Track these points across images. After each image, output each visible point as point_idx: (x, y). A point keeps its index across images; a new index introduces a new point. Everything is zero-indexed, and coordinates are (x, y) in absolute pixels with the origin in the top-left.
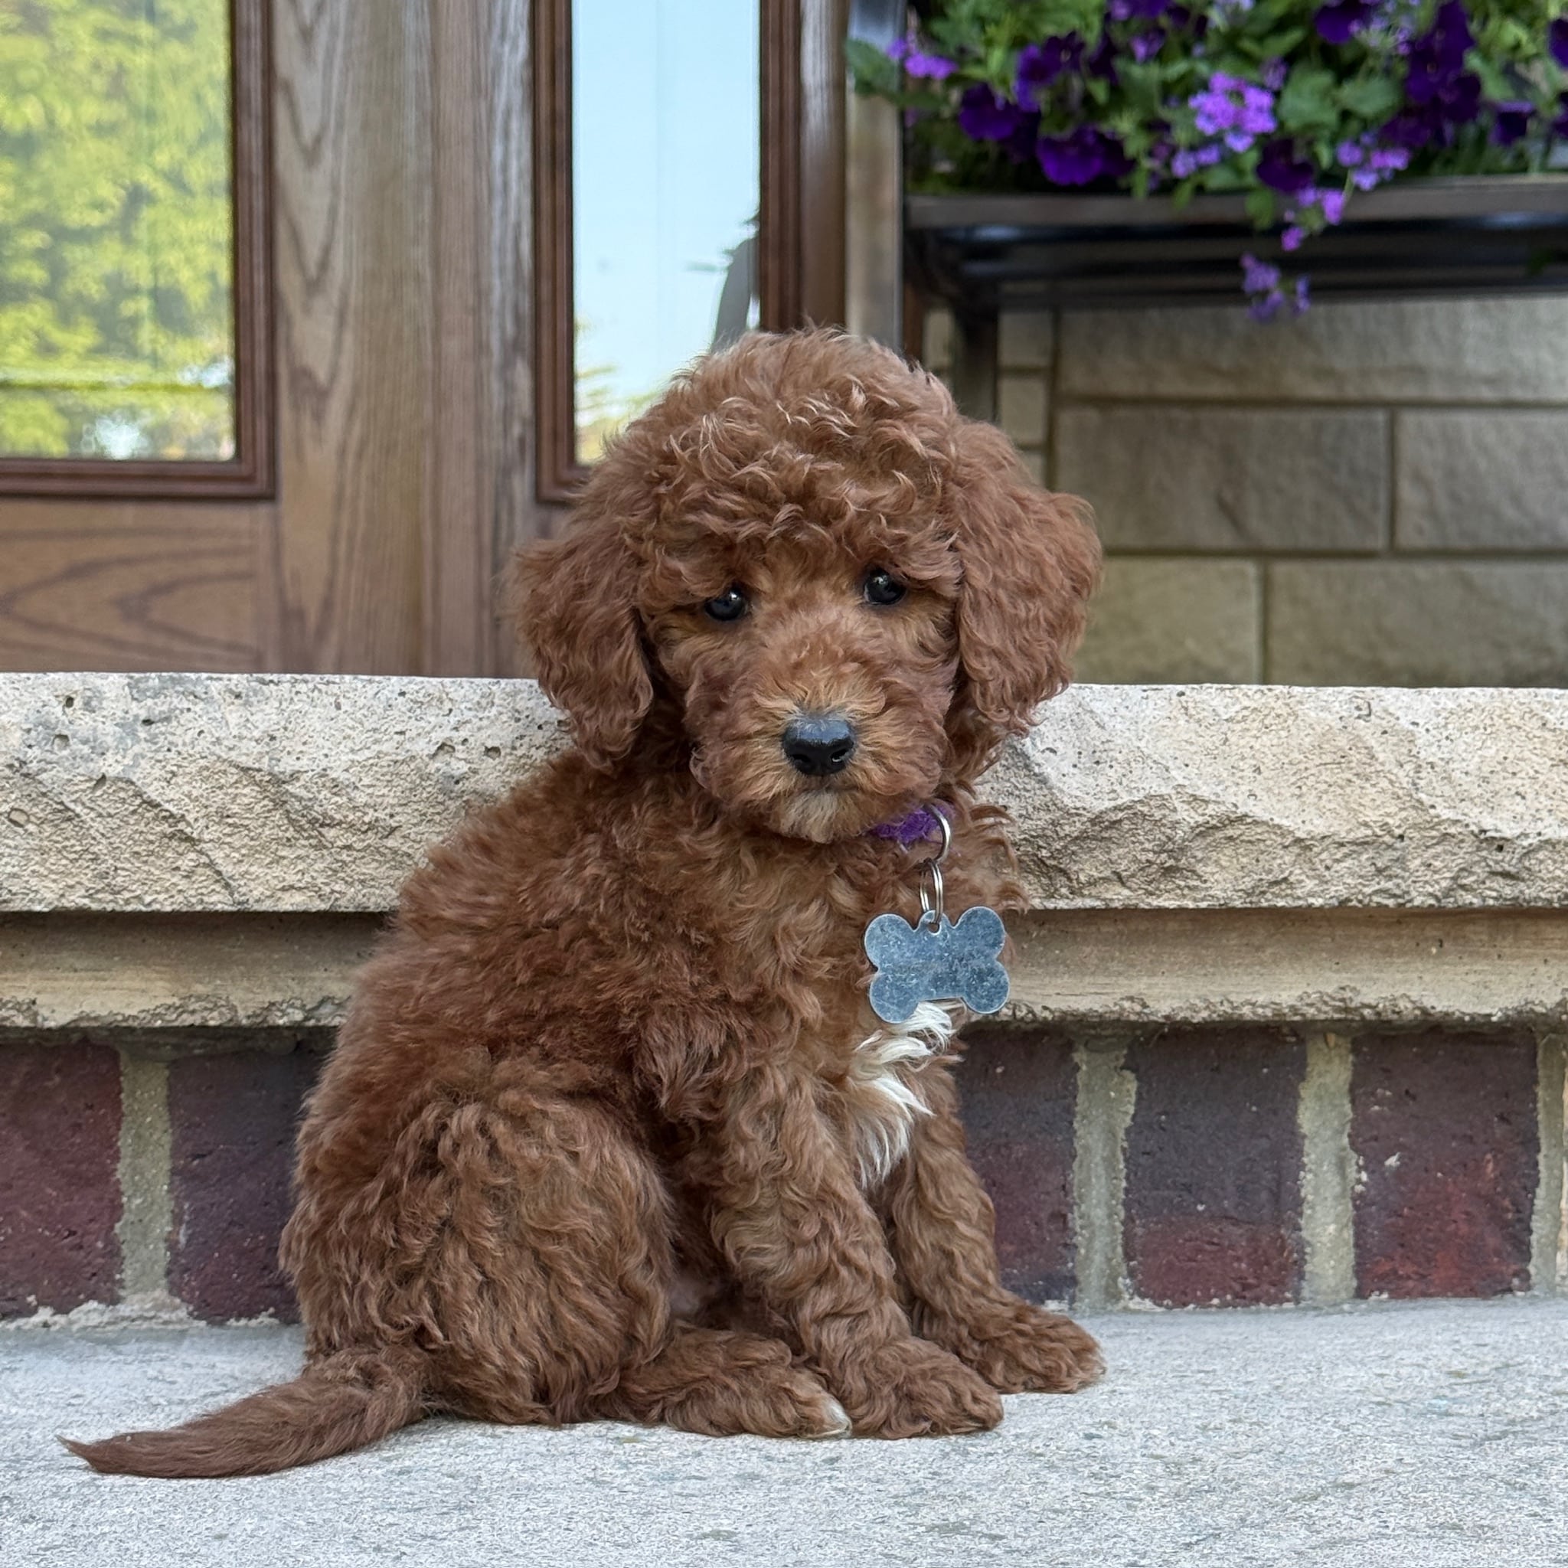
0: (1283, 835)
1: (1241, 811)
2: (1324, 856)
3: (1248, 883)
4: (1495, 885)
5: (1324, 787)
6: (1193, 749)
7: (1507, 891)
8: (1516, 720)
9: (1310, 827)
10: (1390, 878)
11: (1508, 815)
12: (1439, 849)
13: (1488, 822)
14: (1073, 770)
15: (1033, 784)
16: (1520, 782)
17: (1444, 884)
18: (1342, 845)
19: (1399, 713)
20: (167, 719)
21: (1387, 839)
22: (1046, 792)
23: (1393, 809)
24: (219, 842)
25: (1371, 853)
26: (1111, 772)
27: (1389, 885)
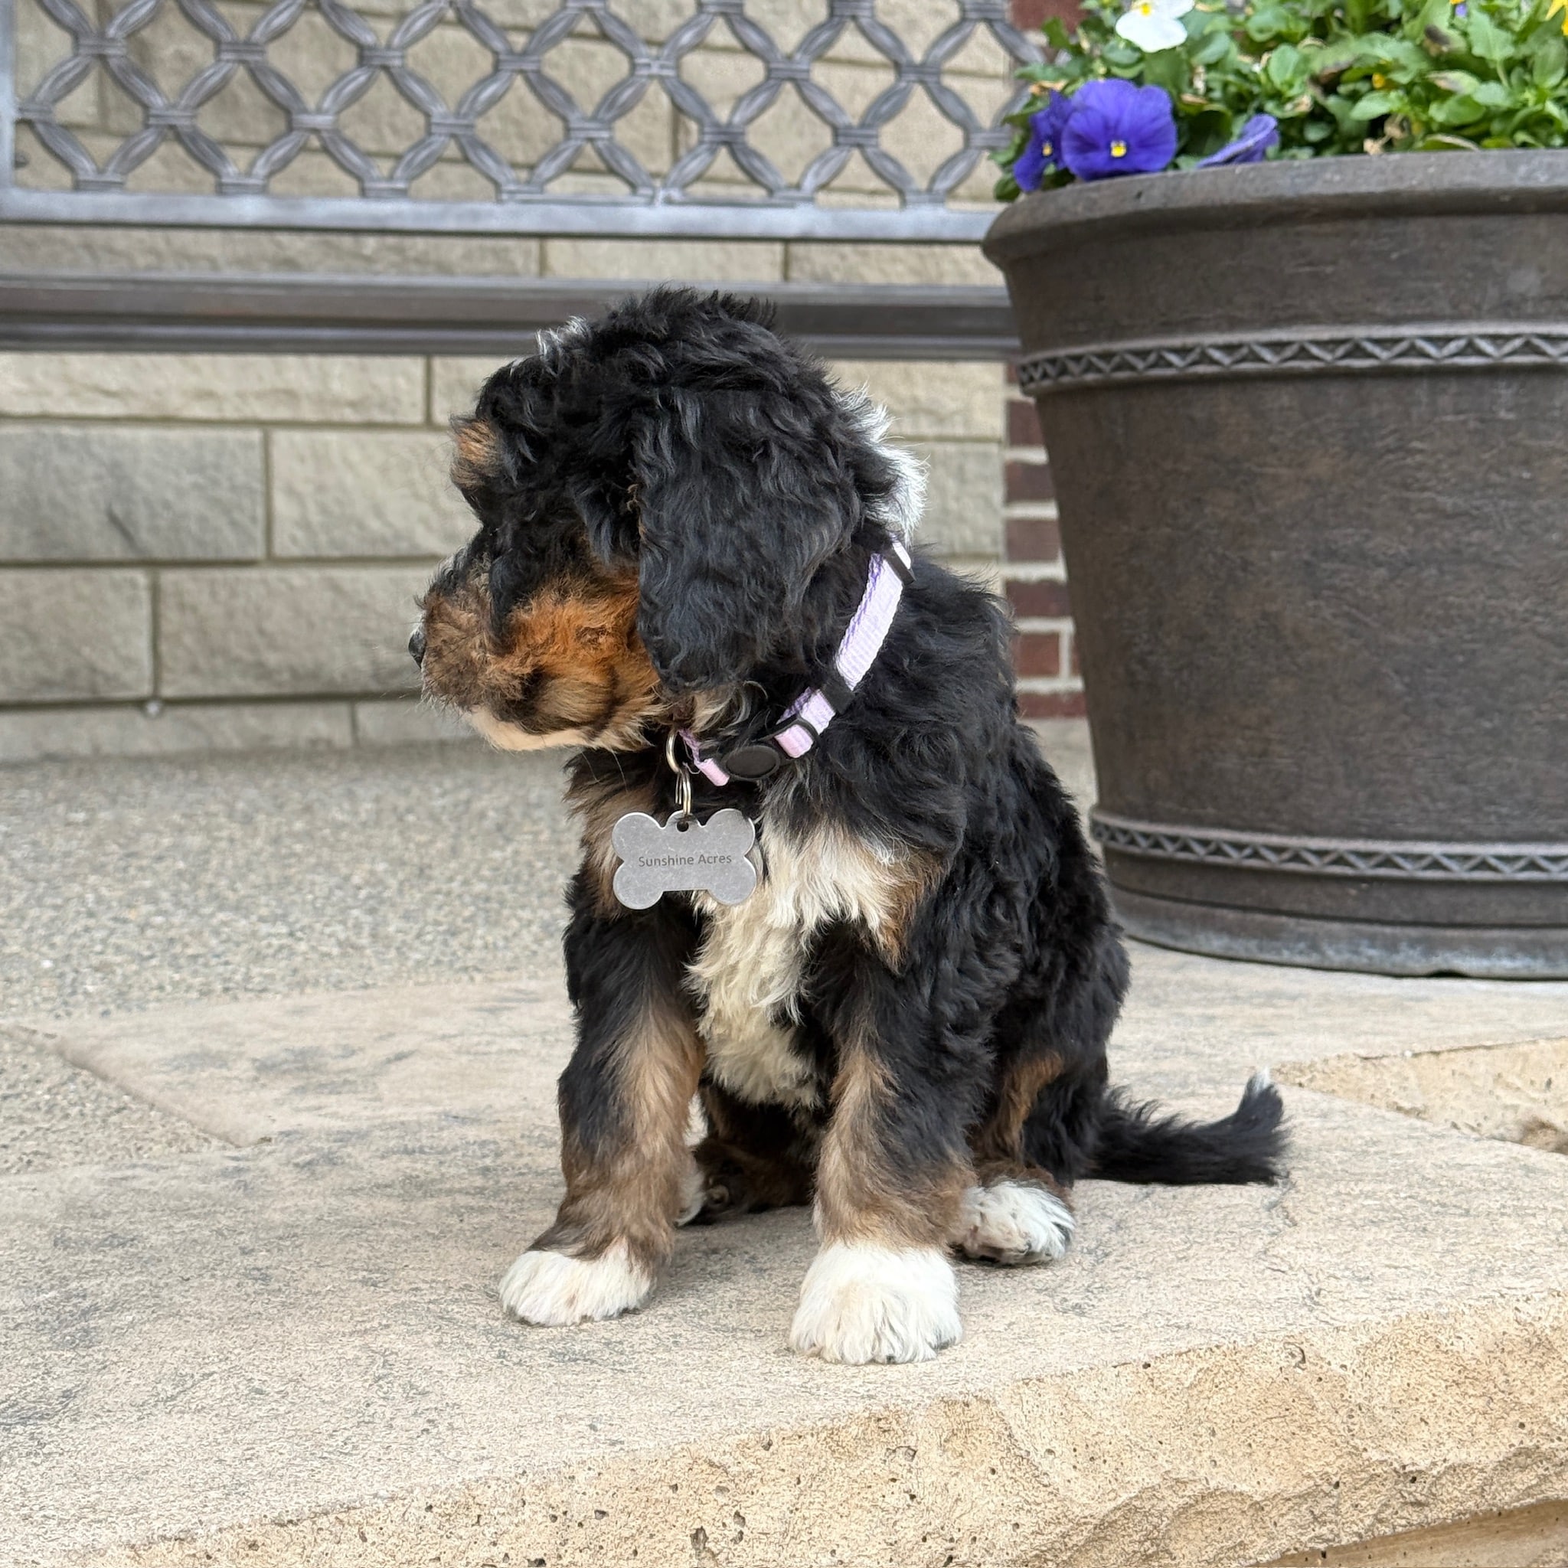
0: (1243, 1502)
1: (1213, 1484)
2: (1274, 1513)
4: (1405, 1514)
5: (1271, 1442)
6: (1162, 1423)
7: (1416, 1517)
8: (1413, 1345)
9: (1264, 1488)
10: (1325, 1524)
11: (1418, 1445)
12: (1367, 1489)
13: (1406, 1456)
14: (1074, 1474)
15: (1042, 1495)
16: (1421, 1408)
17: (1367, 1521)
18: (1288, 1499)
19: (1329, 1358)
21: (1326, 1488)
22: (1056, 1503)
23: (1332, 1458)
25: (1311, 1503)
26: (1104, 1468)
27: (1324, 1530)
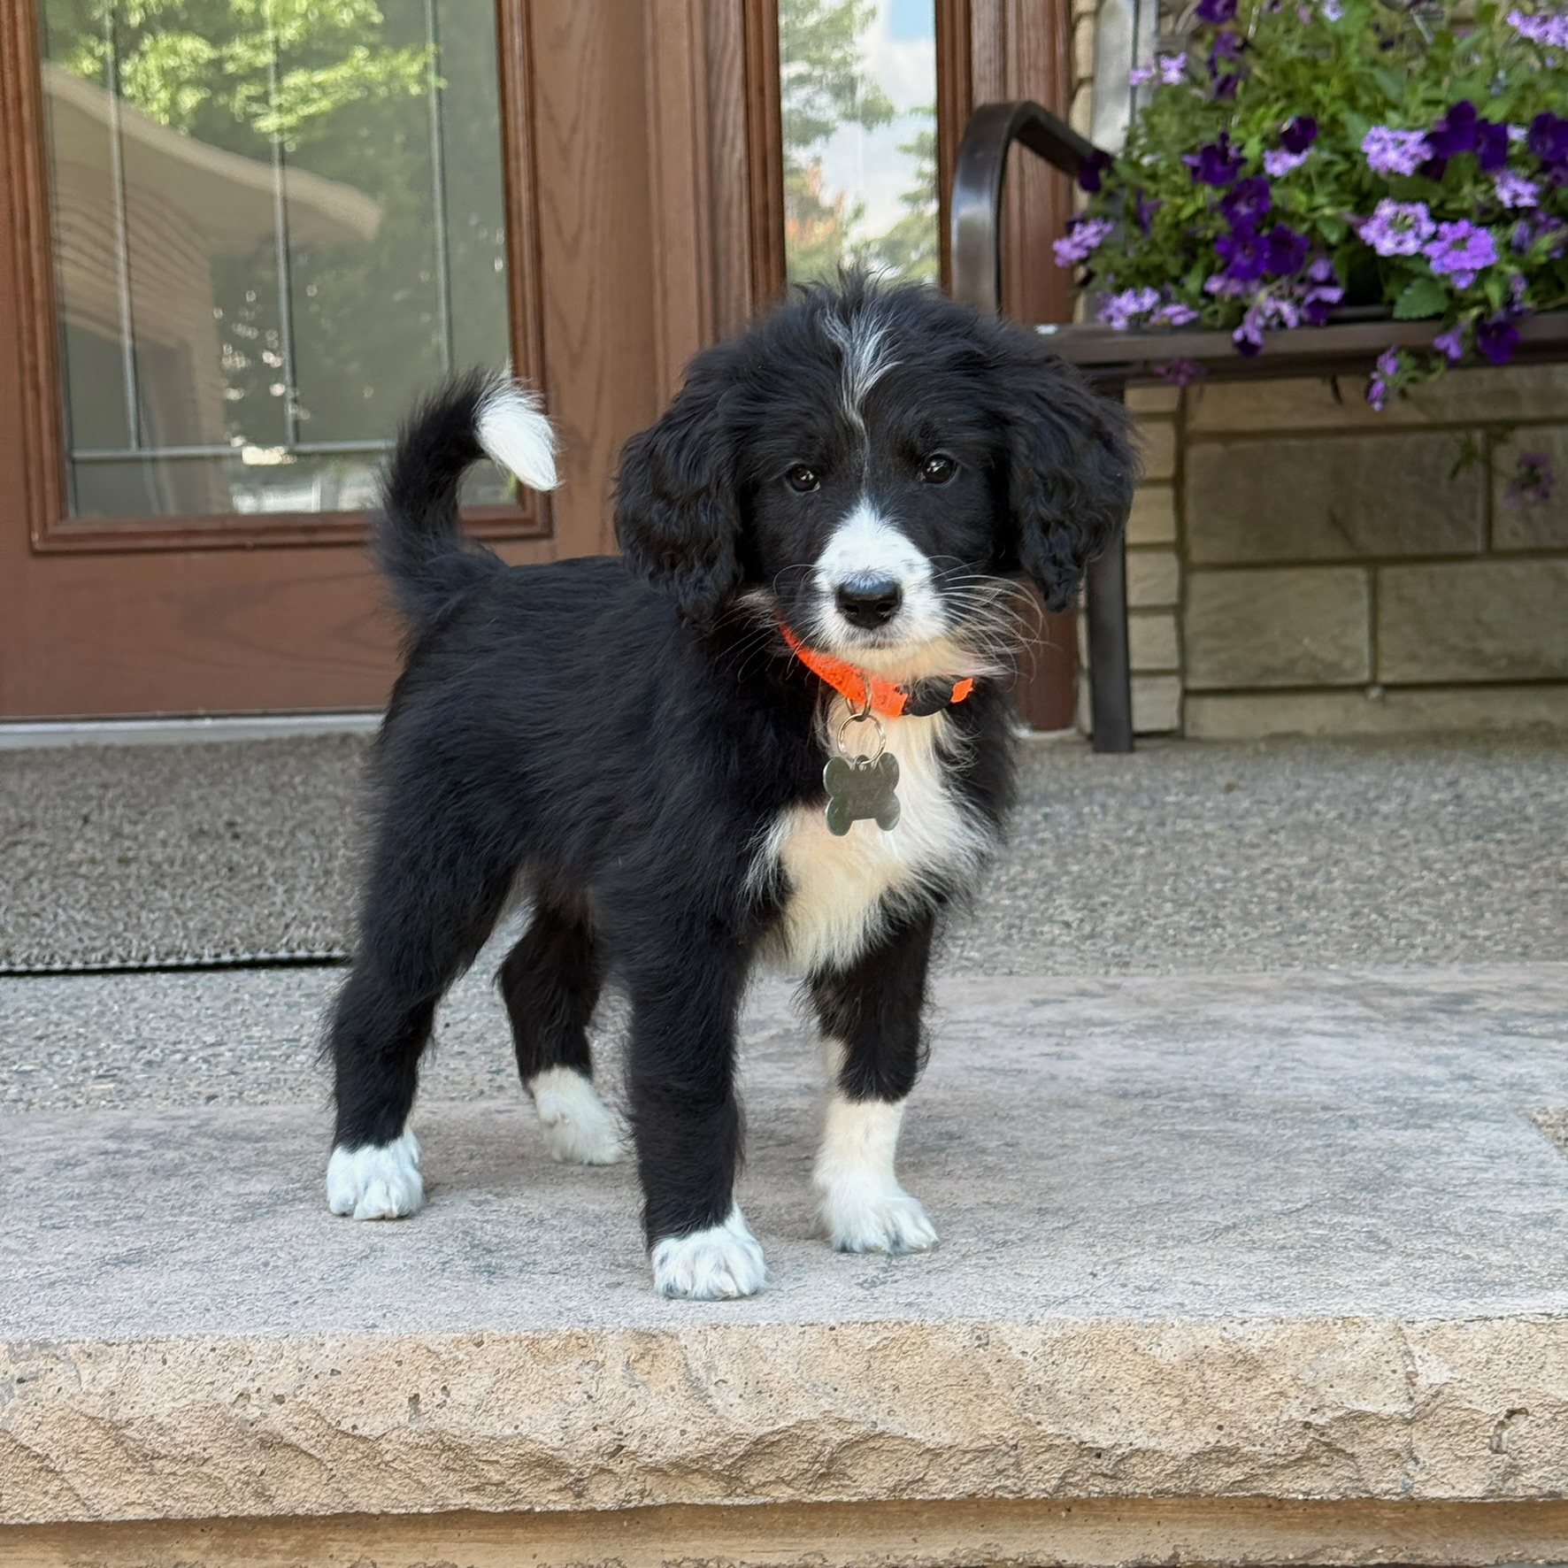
0: (915, 1446)
1: (880, 1428)
2: (952, 1461)
3: (890, 1482)
4: (1097, 1483)
5: (951, 1404)
6: (841, 1375)
7: (1108, 1487)
9: (938, 1439)
10: (1008, 1477)
11: (1105, 1428)
12: (1047, 1456)
13: (1087, 1435)
14: (738, 1401)
15: (705, 1413)
16: (1116, 1398)
17: (1054, 1482)
18: (966, 1452)
19: (1011, 1344)
20: (35, 1379)
21: (1003, 1448)
22: (716, 1420)
23: (1007, 1425)
24: (77, 1472)
25: (991, 1458)
26: (770, 1401)
27: (1009, 1483)
